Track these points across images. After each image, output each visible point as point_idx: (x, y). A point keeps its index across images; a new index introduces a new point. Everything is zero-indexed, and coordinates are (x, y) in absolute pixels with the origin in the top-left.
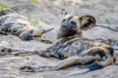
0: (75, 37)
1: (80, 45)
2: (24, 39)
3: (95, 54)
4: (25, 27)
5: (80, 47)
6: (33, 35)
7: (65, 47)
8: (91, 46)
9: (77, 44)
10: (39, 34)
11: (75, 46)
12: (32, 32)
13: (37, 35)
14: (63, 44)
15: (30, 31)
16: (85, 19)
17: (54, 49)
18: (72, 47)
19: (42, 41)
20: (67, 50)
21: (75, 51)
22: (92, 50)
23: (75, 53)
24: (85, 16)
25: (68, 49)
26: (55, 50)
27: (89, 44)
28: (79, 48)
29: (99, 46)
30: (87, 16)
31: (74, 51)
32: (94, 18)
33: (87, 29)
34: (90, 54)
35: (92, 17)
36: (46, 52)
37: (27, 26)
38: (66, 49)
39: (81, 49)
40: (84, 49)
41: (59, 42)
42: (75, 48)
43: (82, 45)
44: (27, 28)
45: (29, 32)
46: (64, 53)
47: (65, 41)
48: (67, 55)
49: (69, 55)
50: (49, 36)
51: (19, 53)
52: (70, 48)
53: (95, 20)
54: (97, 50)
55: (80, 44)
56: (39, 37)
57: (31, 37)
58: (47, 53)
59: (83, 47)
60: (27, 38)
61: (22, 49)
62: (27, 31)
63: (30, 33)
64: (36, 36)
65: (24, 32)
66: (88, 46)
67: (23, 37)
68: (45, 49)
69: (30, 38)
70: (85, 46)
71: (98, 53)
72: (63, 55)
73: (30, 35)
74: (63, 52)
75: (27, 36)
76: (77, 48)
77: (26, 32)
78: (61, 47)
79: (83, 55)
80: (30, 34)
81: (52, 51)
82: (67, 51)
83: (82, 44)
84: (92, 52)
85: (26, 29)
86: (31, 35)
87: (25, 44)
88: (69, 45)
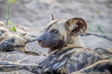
0: (73, 48)
1: (82, 57)
2: (4, 49)
3: (103, 69)
4: (3, 35)
5: (82, 60)
6: (15, 44)
8: (96, 59)
9: (78, 56)
10: (22, 44)
11: (75, 59)
12: (13, 40)
13: (20, 44)
14: (58, 57)
15: (10, 40)
16: (73, 23)
17: (47, 65)
18: (71, 60)
19: (26, 53)
20: (64, 65)
21: (76, 65)
22: (99, 64)
23: (76, 68)
24: (72, 19)
25: (66, 63)
26: (49, 66)
29: (107, 59)
30: (75, 19)
31: (74, 65)
32: (83, 20)
33: (78, 34)
34: (97, 69)
35: (80, 19)
36: (38, 68)
37: (6, 33)
38: (63, 63)
39: (84, 62)
40: (87, 63)
41: (52, 55)
42: (75, 61)
43: (84, 57)
44: (6, 35)
45: (10, 41)
46: (60, 69)
48: (65, 71)
49: (67, 71)
50: (33, 47)
52: (69, 62)
53: (85, 22)
54: (106, 64)
55: (82, 56)
56: (22, 48)
57: (12, 47)
59: (86, 60)
60: (8, 48)
61: (5, 62)
62: (7, 39)
63: (11, 42)
64: (18, 46)
65: (3, 41)
66: (93, 59)
67: (2, 48)
68: (37, 65)
69: (10, 49)
70: (89, 59)
71: (107, 68)
72: (60, 71)
73: (10, 44)
74: (60, 67)
75: (7, 46)
76: (78, 61)
77: (5, 41)
78: (56, 62)
79: (88, 71)
80: (10, 43)
81: (45, 67)
82: (65, 65)
83: (85, 56)
84: (99, 66)
85: (5, 37)
86: (12, 45)
87: (7, 56)
88: (67, 58)
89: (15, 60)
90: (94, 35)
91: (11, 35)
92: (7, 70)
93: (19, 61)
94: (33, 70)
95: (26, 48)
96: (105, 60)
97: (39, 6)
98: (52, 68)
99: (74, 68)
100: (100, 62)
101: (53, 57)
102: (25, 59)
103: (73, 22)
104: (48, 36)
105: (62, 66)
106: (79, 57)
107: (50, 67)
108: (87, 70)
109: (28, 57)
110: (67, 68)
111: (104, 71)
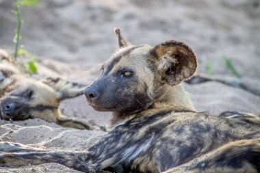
0: (170, 112)
1: (189, 132)
2: (8, 114)
3: (238, 161)
4: (7, 81)
5: (188, 139)
7: (140, 142)
9: (179, 131)
10: (50, 102)
11: (174, 136)
12: (29, 94)
14: (133, 133)
15: (24, 93)
17: (108, 150)
18: (163, 140)
19: (61, 122)
20: (148, 150)
21: (174, 151)
22: (229, 150)
23: (175, 158)
24: (163, 45)
25: (152, 147)
26: (114, 153)
27: (219, 131)
28: (188, 143)
30: (168, 45)
31: (171, 153)
34: (224, 162)
35: (180, 44)
36: (87, 160)
37: (14, 76)
38: (144, 147)
39: (193, 144)
40: (202, 146)
41: (120, 129)
42: (172, 142)
43: (194, 133)
44: (13, 83)
45: (22, 95)
46: (138, 160)
47: (138, 127)
48: (150, 165)
49: (156, 164)
50: (75, 109)
51: (6, 156)
52: (159, 143)
54: (245, 148)
55: (190, 130)
56: (50, 111)
57: (28, 109)
58: (90, 162)
59: (198, 140)
60: (17, 111)
61: (12, 144)
62: (15, 91)
63: (26, 97)
64: (41, 108)
65: (7, 95)
66: (215, 136)
67: (4, 111)
68: (86, 151)
69: (24, 114)
70: (206, 135)
71: (247, 159)
72: (138, 166)
73: (23, 104)
74: (138, 156)
75: (17, 108)
76: (180, 143)
78: (129, 144)
79: (203, 165)
80: (24, 101)
81: (103, 156)
82: (149, 152)
83: (197, 130)
84: (229, 155)
85: (11, 87)
86: (28, 106)
87: (15, 131)
88: (153, 133)
89: (34, 140)
90: (218, 81)
91: (24, 82)
92: (17, 163)
93: (43, 143)
94: (77, 162)
95: (59, 111)
96: (242, 141)
97: (89, 14)
98: (119, 157)
99: (171, 157)
100: (231, 144)
101: (122, 133)
102: (58, 137)
103: (166, 52)
104: (109, 83)
105: (142, 154)
106: (183, 134)
107: (115, 156)
108: (202, 162)
109: (64, 132)
110: (154, 159)
111: (240, 167)
